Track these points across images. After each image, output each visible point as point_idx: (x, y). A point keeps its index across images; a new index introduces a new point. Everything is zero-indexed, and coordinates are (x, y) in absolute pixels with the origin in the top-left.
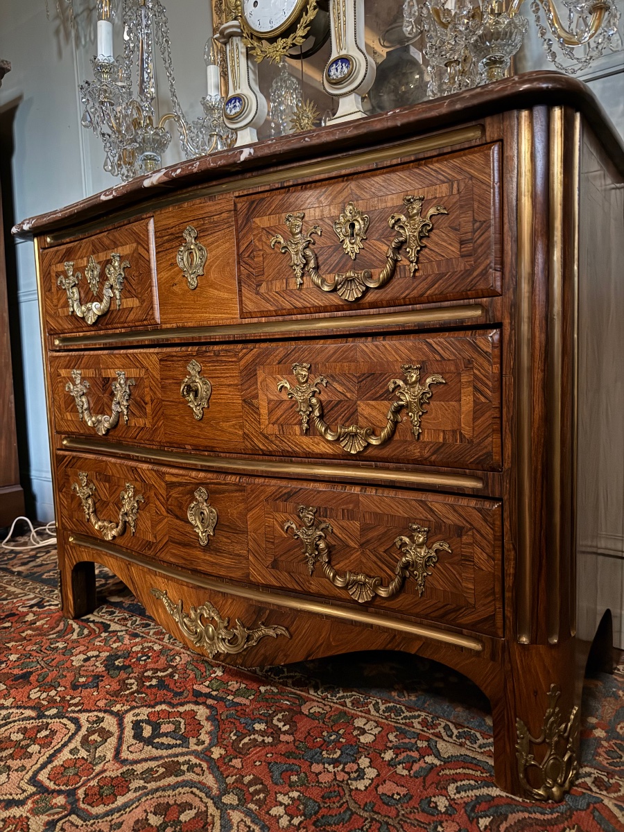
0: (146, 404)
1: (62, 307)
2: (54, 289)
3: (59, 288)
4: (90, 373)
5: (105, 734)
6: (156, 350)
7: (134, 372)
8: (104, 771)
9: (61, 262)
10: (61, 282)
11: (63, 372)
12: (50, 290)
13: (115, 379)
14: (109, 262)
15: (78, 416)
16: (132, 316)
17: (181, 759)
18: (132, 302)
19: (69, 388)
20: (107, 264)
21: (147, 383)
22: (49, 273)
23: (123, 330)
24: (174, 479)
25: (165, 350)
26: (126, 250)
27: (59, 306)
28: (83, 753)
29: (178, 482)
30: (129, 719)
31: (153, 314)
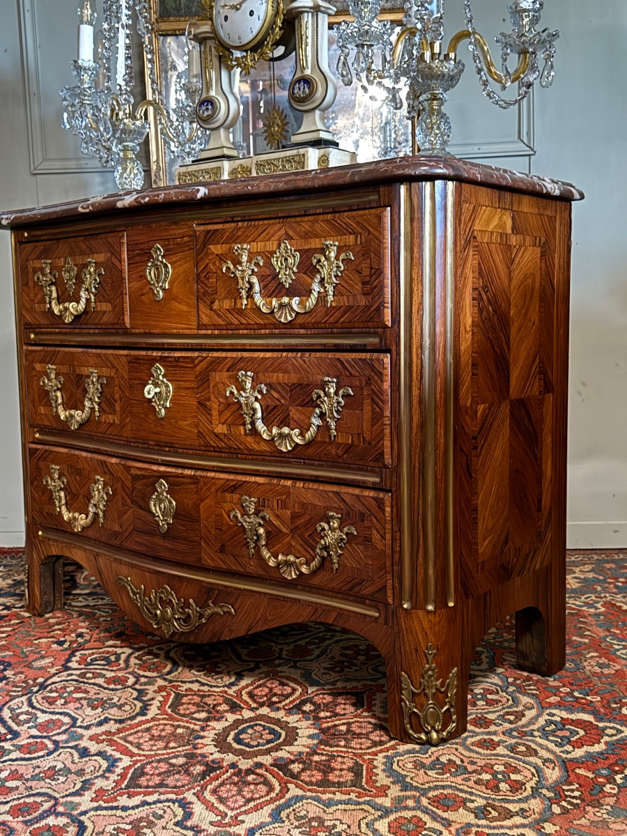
0: (115, 401)
1: (38, 303)
2: (31, 284)
3: (36, 284)
4: (65, 369)
6: (125, 352)
7: (105, 371)
9: (38, 258)
10: (38, 278)
11: (38, 367)
12: (27, 284)
13: (88, 377)
14: (86, 266)
15: (52, 410)
16: (105, 319)
18: (105, 307)
19: (44, 382)
20: (83, 268)
21: (116, 383)
22: (26, 268)
23: (97, 331)
24: (139, 473)
25: (133, 353)
26: (101, 257)
27: (36, 301)
29: (142, 475)
31: (123, 319)
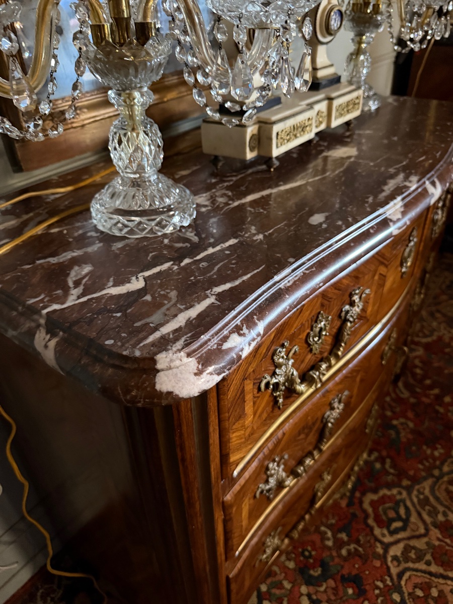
5: (407, 549)
8: (438, 539)
17: (415, 500)
28: (428, 557)
30: (388, 539)
